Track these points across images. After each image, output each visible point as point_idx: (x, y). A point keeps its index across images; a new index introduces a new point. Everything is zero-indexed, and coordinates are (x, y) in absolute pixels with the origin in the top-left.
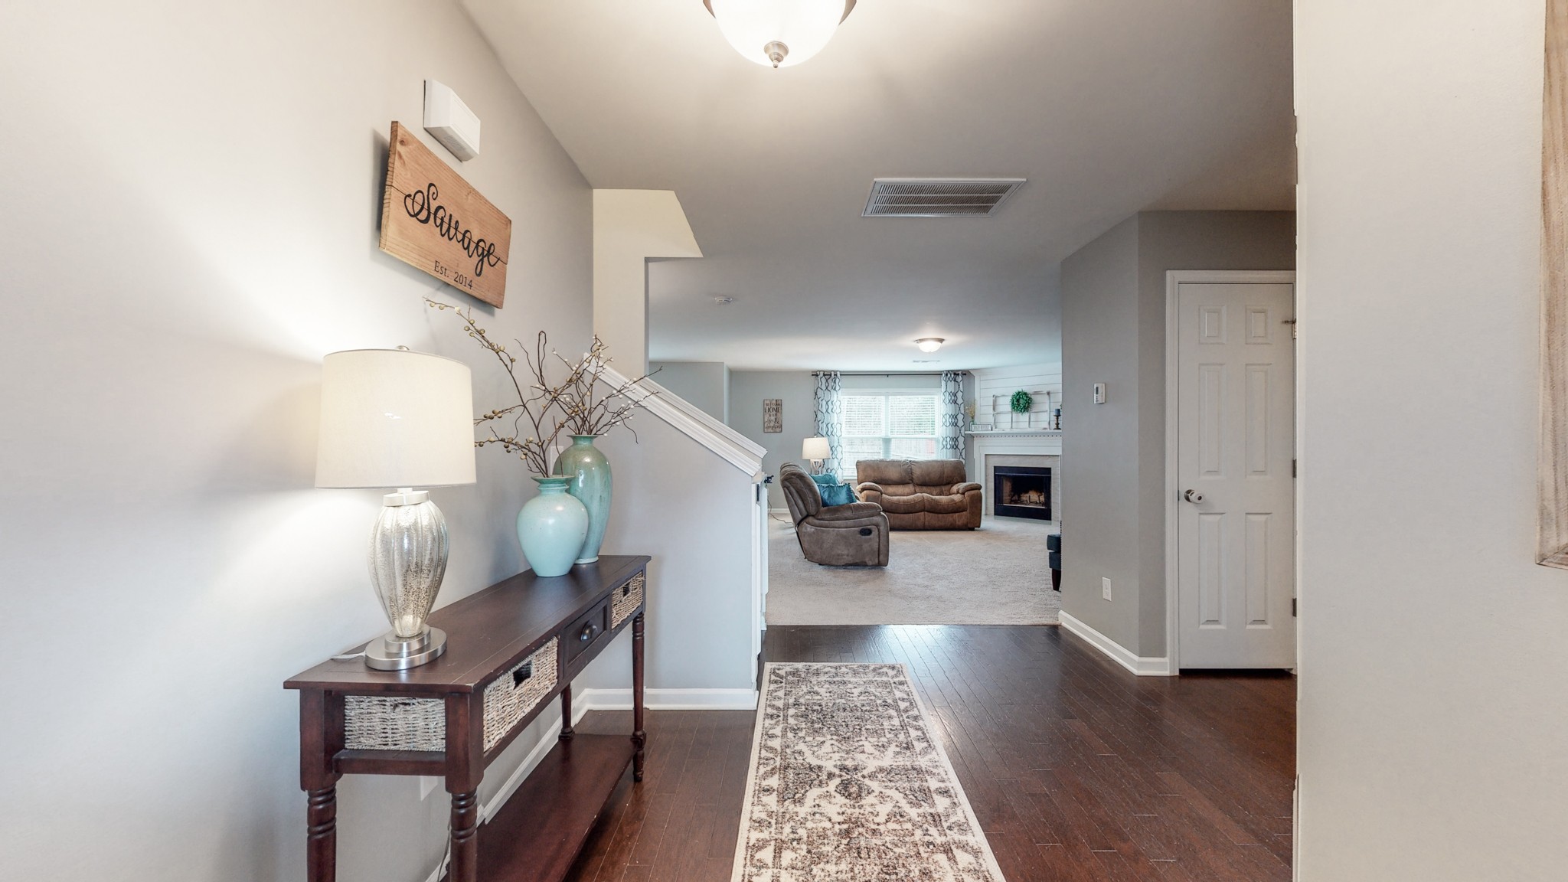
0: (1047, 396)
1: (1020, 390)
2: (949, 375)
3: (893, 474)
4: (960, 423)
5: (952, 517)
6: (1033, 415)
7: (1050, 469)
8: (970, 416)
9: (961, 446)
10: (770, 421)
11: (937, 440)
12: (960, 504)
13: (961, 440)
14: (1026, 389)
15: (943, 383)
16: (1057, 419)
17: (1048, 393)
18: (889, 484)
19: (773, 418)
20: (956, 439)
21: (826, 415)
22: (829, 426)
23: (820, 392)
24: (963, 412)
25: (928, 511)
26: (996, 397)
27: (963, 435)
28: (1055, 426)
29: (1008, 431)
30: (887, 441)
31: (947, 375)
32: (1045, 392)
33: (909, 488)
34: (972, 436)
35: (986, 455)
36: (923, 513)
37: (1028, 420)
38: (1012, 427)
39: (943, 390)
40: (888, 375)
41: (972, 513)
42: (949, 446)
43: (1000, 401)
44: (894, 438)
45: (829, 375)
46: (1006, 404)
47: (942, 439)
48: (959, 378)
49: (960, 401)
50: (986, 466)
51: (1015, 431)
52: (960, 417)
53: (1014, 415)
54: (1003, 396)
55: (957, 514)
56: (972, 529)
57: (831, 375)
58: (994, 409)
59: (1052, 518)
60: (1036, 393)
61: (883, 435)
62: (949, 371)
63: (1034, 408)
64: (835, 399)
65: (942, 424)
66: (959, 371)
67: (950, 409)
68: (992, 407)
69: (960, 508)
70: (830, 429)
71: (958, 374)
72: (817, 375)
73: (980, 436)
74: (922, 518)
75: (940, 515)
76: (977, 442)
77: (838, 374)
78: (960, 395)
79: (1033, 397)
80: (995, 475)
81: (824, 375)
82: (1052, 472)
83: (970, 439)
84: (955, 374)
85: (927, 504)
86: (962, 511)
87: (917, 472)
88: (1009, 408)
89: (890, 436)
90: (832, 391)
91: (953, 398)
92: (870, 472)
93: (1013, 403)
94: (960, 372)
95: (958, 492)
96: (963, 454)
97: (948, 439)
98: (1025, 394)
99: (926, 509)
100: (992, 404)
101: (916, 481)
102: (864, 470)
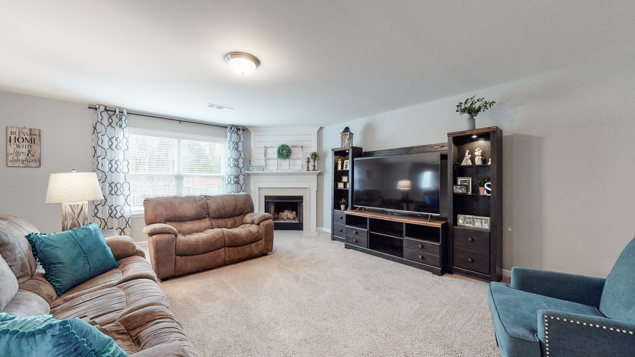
0: (300, 148)
1: (284, 144)
2: (233, 129)
3: (189, 210)
4: (241, 165)
5: (250, 247)
6: (292, 161)
7: (303, 196)
8: (248, 160)
9: (241, 182)
10: (18, 154)
11: (223, 178)
12: (257, 234)
13: (241, 177)
14: (287, 143)
15: (229, 134)
16: (308, 164)
17: (302, 147)
18: (185, 221)
19: (25, 150)
20: (238, 177)
21: (109, 151)
22: (113, 162)
23: (99, 127)
24: (243, 156)
25: (228, 247)
26: (266, 148)
27: (243, 174)
28: (306, 169)
29: (275, 171)
30: (179, 178)
31: (231, 128)
32: (300, 146)
33: (206, 223)
34: (249, 175)
35: (259, 188)
36: (223, 249)
37: (288, 164)
38: (277, 169)
39: (229, 139)
40: (180, 121)
41: (266, 241)
42: (232, 182)
43: (270, 151)
44: (186, 175)
45: (110, 111)
46: (273, 153)
47: (227, 177)
48: (241, 132)
49: (241, 149)
50: (259, 196)
51: (280, 171)
52: (241, 161)
53: (279, 160)
54: (272, 147)
55: (254, 244)
56: (265, 254)
57: (115, 111)
58: (265, 156)
59: (304, 229)
60: (294, 147)
61: (176, 172)
62: (233, 126)
63: (293, 156)
64: (121, 137)
65: (227, 165)
66: (240, 126)
67: (234, 154)
68: (263, 155)
69: (257, 238)
70: (115, 166)
71: (239, 129)
72: (96, 109)
73: (253, 174)
74: (222, 255)
75: (240, 248)
76: (252, 180)
77: (125, 112)
78: (240, 144)
79: (292, 149)
80: (265, 202)
81: (106, 110)
82: (304, 199)
83: (247, 176)
84: (237, 129)
85: (227, 239)
86: (258, 241)
87: (213, 206)
88: (275, 155)
89: (183, 173)
90: (117, 127)
91: (236, 146)
92: (161, 211)
93: (279, 152)
94: (241, 128)
95: (252, 223)
96: (243, 188)
97: (232, 177)
98: (287, 146)
99: (227, 244)
100: (263, 152)
101: (212, 215)
102: (154, 208)
